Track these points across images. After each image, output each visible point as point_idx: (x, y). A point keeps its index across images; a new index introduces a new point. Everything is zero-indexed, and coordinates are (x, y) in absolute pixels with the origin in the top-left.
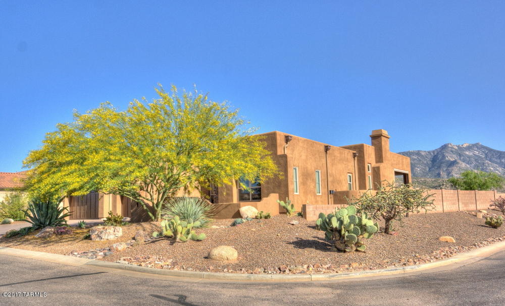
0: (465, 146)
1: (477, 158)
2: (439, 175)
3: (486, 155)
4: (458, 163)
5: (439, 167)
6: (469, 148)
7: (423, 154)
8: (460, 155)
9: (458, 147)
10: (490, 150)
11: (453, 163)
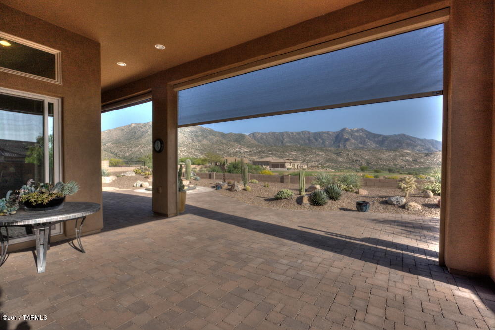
0: (355, 129)
1: (361, 137)
2: (339, 146)
3: (367, 136)
4: (350, 140)
5: (339, 142)
6: (357, 131)
7: (331, 133)
8: (352, 135)
9: (351, 130)
10: (370, 133)
11: (347, 140)
